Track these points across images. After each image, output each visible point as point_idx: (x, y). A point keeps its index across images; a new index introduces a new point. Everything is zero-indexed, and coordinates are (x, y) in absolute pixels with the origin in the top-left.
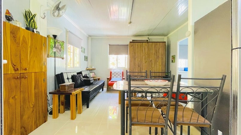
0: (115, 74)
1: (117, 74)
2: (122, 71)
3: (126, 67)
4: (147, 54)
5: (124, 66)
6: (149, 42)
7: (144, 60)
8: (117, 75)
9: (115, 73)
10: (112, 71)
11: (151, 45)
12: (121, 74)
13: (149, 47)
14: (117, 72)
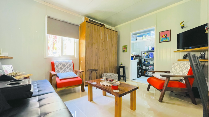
0: (61, 66)
1: (64, 66)
2: (72, 61)
3: (76, 56)
4: (104, 41)
5: (73, 55)
6: (106, 28)
7: (101, 47)
8: (64, 68)
9: (60, 64)
10: (54, 61)
11: (107, 31)
12: (70, 65)
13: (105, 33)
14: (64, 63)
